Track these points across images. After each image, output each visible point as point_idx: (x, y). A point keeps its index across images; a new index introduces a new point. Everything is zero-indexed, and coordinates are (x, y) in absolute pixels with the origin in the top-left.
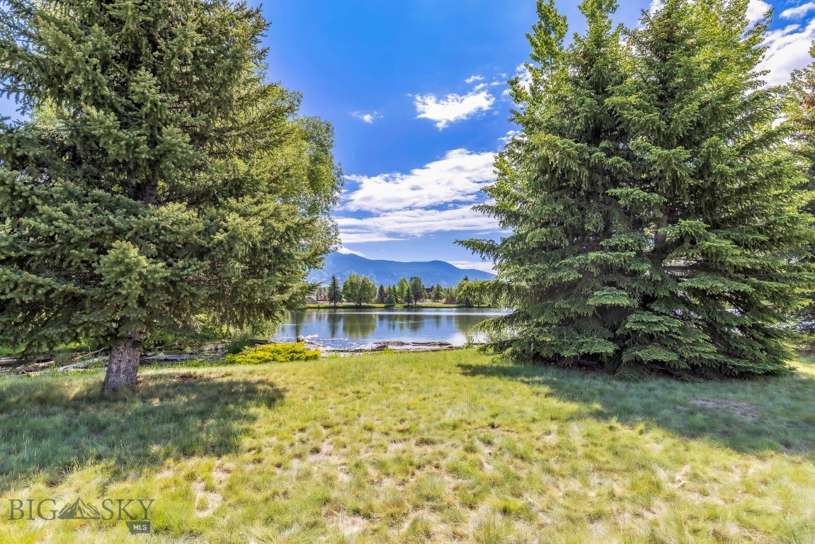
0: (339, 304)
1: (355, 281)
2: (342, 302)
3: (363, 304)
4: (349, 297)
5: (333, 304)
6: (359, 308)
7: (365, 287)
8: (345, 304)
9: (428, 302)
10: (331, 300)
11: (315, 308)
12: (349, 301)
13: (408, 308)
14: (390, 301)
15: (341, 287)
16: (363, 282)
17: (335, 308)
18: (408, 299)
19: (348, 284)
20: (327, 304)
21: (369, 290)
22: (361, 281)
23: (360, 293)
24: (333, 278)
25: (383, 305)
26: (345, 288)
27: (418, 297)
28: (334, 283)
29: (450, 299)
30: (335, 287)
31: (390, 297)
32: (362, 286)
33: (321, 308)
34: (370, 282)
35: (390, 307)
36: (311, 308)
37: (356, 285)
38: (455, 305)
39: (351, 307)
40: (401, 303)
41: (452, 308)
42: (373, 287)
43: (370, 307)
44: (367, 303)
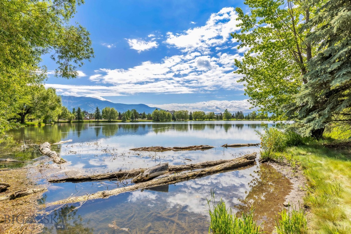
0: (100, 120)
1: (107, 110)
2: (101, 118)
3: (111, 120)
4: (105, 117)
5: (97, 120)
6: (110, 122)
7: (112, 112)
8: (103, 120)
9: (140, 119)
10: (96, 119)
11: (88, 122)
12: (105, 119)
13: (131, 121)
14: (124, 119)
15: (101, 114)
16: (112, 110)
17: (98, 122)
18: (132, 118)
19: (104, 111)
20: (94, 120)
21: (114, 114)
22: (110, 109)
23: (110, 115)
24: (97, 108)
25: (121, 121)
26: (103, 113)
27: (136, 117)
28: (98, 110)
29: (150, 118)
30: (98, 112)
31: (124, 117)
32: (111, 112)
33: (91, 122)
34: (115, 110)
35: (124, 121)
36: (86, 122)
37: (108, 112)
38: (152, 120)
39: (106, 122)
40: (129, 120)
41: (151, 121)
42: (116, 113)
43: (115, 121)
44: (114, 119)
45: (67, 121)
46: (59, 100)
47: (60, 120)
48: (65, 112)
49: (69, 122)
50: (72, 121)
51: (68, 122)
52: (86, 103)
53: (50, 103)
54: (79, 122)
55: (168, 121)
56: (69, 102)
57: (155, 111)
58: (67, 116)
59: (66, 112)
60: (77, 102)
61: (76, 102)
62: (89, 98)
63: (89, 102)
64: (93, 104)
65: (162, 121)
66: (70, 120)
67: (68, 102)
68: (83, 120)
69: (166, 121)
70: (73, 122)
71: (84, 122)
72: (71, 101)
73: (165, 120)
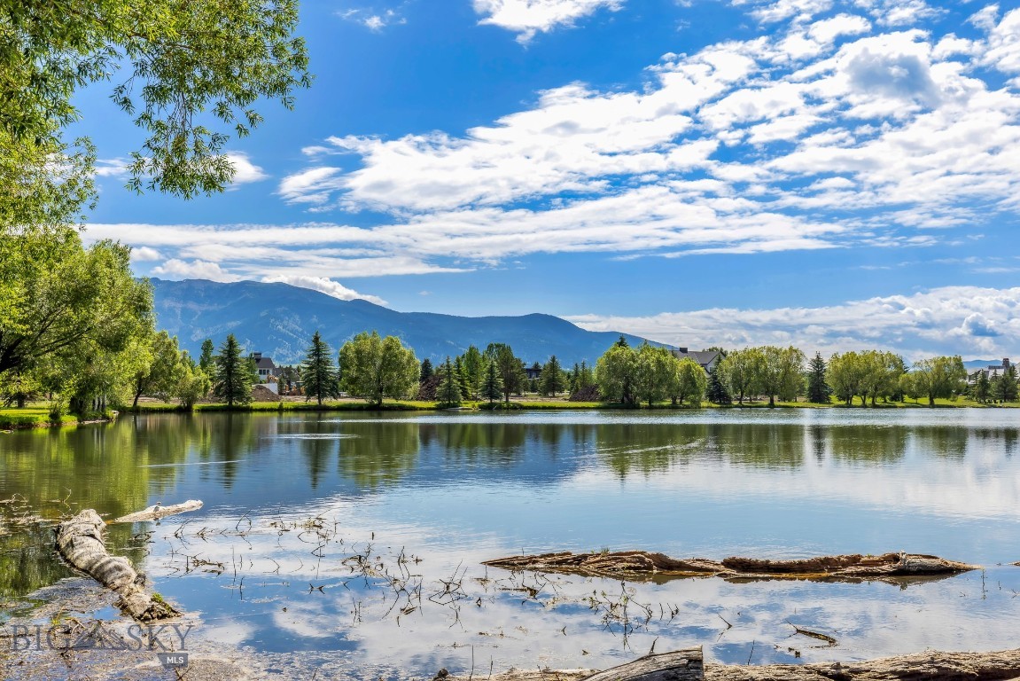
0: (329, 401)
1: (367, 348)
2: (335, 393)
3: (387, 401)
4: (354, 385)
5: (314, 401)
6: (376, 409)
7: (391, 361)
8: (344, 400)
9: (530, 399)
10: (310, 393)
11: (271, 410)
12: (353, 395)
13: (488, 409)
14: (450, 394)
15: (335, 368)
16: (388, 348)
17: (322, 409)
18: (490, 391)
19: (351, 354)
20: (300, 401)
21: (399, 367)
22: (381, 345)
23: (379, 374)
24: (316, 340)
25: (431, 404)
26: (344, 361)
27: (512, 385)
28: (318, 351)
29: (583, 391)
30: (319, 361)
31: (449, 386)
32: (384, 358)
33: (287, 410)
34: (402, 348)
35: (449, 406)
36: (262, 410)
37: (372, 357)
38: (597, 404)
39: (359, 408)
40: (475, 399)
41: (588, 408)
42: (409, 362)
43: (402, 409)
44: (396, 397)
45: (175, 403)
46: (140, 299)
47: (145, 402)
48: (165, 361)
49: (184, 411)
50: (196, 406)
51: (178, 411)
52: (263, 314)
53: (100, 315)
54: (229, 410)
55: (688, 407)
56: (184, 311)
57: (613, 353)
58: (175, 378)
59: (169, 357)
60: (221, 307)
61: (215, 307)
62: (280, 288)
63: (279, 309)
64: (297, 318)
65: (651, 408)
66: (190, 398)
67: (178, 312)
68: (248, 399)
69: (674, 408)
70: (204, 410)
71: (250, 410)
72: (192, 306)
73: (668, 402)
